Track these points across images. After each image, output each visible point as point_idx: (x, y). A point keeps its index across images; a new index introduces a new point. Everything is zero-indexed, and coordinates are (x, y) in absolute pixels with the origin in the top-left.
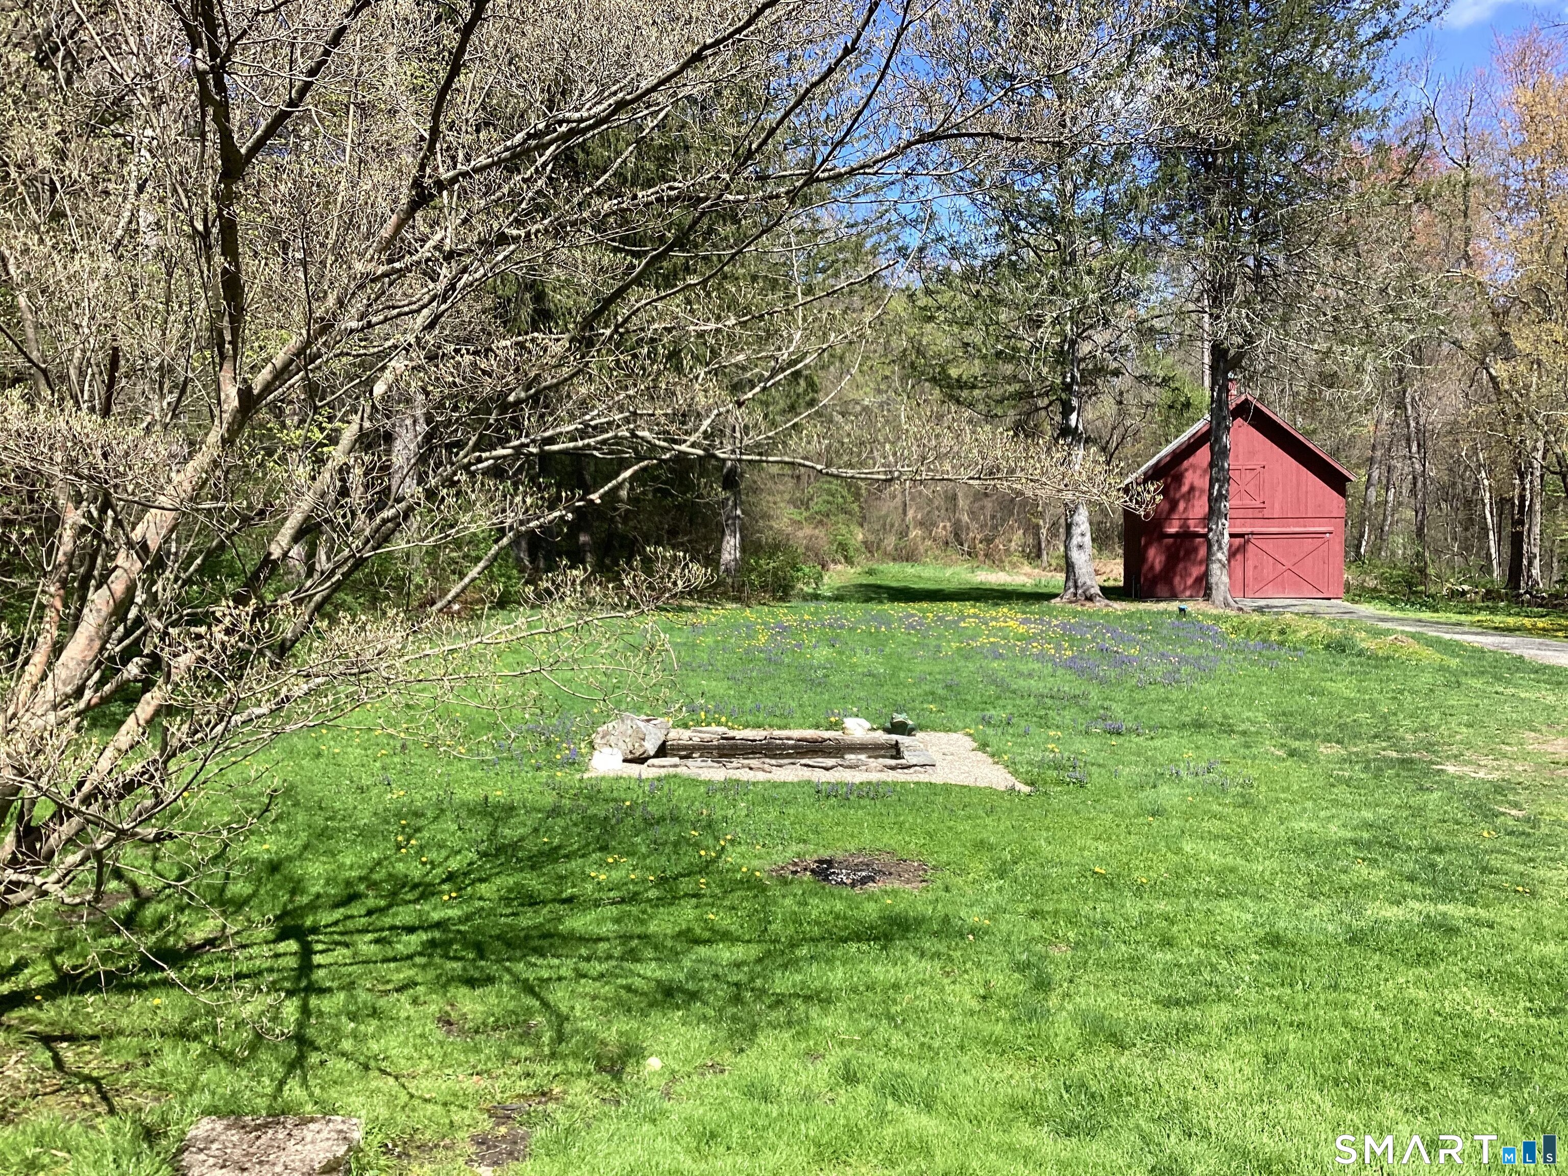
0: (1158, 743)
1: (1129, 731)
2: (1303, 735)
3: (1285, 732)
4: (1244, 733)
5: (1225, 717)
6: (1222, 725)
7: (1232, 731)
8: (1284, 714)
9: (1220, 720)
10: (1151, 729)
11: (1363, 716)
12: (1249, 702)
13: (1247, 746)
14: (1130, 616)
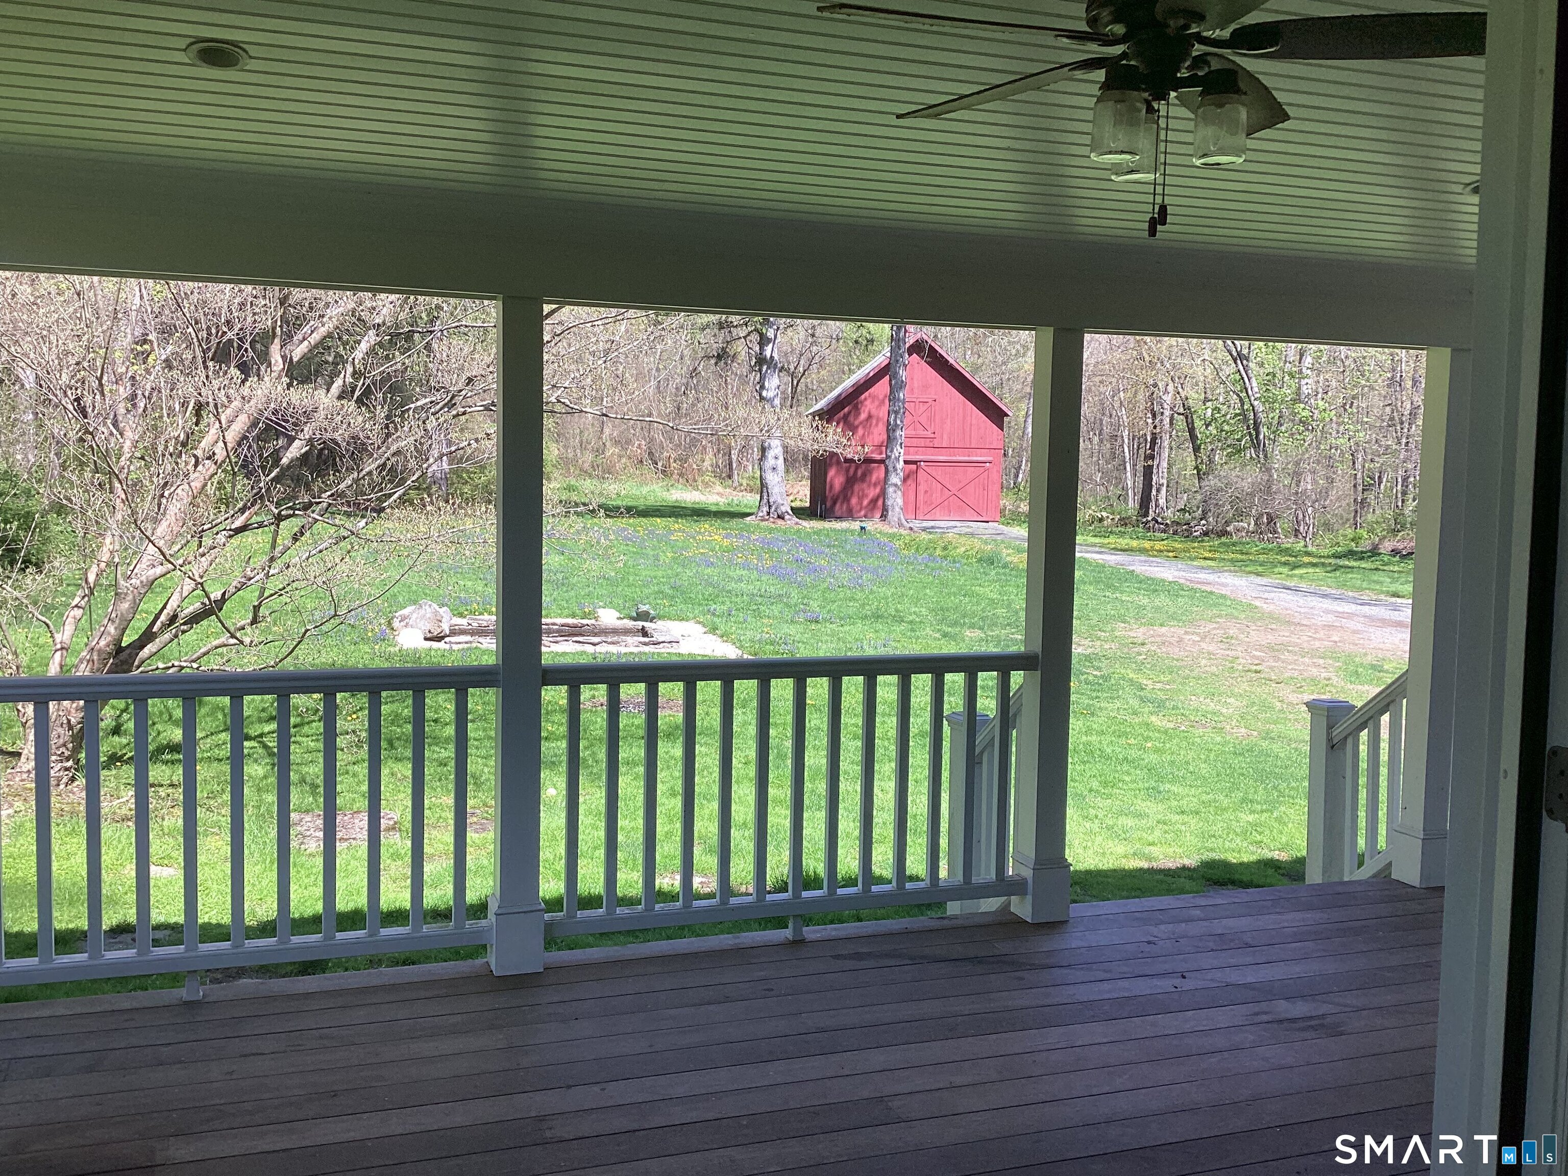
0: (847, 628)
1: (825, 620)
2: (955, 624)
3: (941, 622)
4: (911, 622)
5: (897, 610)
6: (895, 616)
7: (903, 621)
8: (942, 609)
9: (893, 613)
10: (841, 619)
11: (1001, 611)
12: (916, 601)
13: (913, 630)
14: (818, 532)
